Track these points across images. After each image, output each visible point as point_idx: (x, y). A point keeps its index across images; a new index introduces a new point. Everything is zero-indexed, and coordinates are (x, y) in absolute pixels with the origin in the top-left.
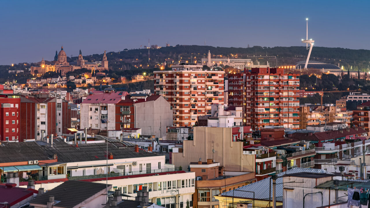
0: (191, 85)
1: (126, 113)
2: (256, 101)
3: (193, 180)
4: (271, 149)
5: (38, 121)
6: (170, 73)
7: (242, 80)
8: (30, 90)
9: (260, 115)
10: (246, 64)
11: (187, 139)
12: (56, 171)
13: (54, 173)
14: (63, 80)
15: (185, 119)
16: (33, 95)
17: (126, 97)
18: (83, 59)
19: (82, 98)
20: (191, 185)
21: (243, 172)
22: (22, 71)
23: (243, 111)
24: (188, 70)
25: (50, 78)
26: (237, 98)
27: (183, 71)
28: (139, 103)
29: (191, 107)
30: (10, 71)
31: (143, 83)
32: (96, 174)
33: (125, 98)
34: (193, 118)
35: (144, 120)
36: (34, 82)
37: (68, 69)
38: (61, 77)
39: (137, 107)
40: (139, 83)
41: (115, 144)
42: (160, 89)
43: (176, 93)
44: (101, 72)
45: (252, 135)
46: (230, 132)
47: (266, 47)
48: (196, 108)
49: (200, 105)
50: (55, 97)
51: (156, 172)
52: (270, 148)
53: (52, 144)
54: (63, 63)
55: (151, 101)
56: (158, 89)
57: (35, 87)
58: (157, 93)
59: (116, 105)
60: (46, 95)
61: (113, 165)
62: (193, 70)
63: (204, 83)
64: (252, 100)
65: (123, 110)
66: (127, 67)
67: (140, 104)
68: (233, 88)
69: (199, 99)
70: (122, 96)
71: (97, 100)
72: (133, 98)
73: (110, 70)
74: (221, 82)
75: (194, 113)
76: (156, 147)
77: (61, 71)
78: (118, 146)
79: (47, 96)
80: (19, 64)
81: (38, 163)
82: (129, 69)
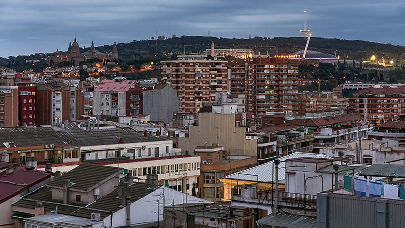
0: (196, 74)
1: (136, 100)
2: (257, 89)
3: (199, 163)
4: (272, 134)
5: (53, 107)
6: (176, 63)
7: (244, 69)
8: (45, 78)
9: (261, 102)
11: (193, 125)
12: (70, 155)
13: (69, 157)
15: (190, 106)
16: (48, 83)
17: (135, 85)
18: (95, 49)
19: (94, 86)
20: (197, 168)
21: (246, 156)
22: (39, 61)
23: (245, 99)
24: (193, 60)
25: (64, 67)
26: (239, 86)
27: (188, 61)
28: (147, 91)
29: (196, 95)
30: (27, 61)
31: (151, 72)
32: (108, 158)
34: (198, 105)
35: (153, 106)
36: (50, 71)
37: (81, 59)
38: (75, 67)
39: (145, 94)
40: (147, 72)
41: (125, 129)
42: (167, 78)
43: (182, 81)
44: (112, 61)
45: (254, 121)
46: (233, 118)
47: (266, 38)
48: (201, 95)
49: (205, 92)
50: (69, 85)
51: (164, 156)
53: (67, 129)
54: (76, 54)
55: (159, 89)
57: (50, 76)
58: (164, 81)
59: (126, 92)
60: (61, 83)
61: (124, 149)
62: (198, 60)
63: (208, 72)
64: (253, 88)
65: (132, 98)
66: (136, 57)
68: (236, 76)
69: (204, 87)
70: (132, 84)
72: (142, 86)
73: (120, 60)
74: (224, 71)
75: (199, 101)
76: (164, 132)
77: (74, 60)
78: (128, 131)
80: (36, 54)
81: (54, 147)
82: (138, 59)
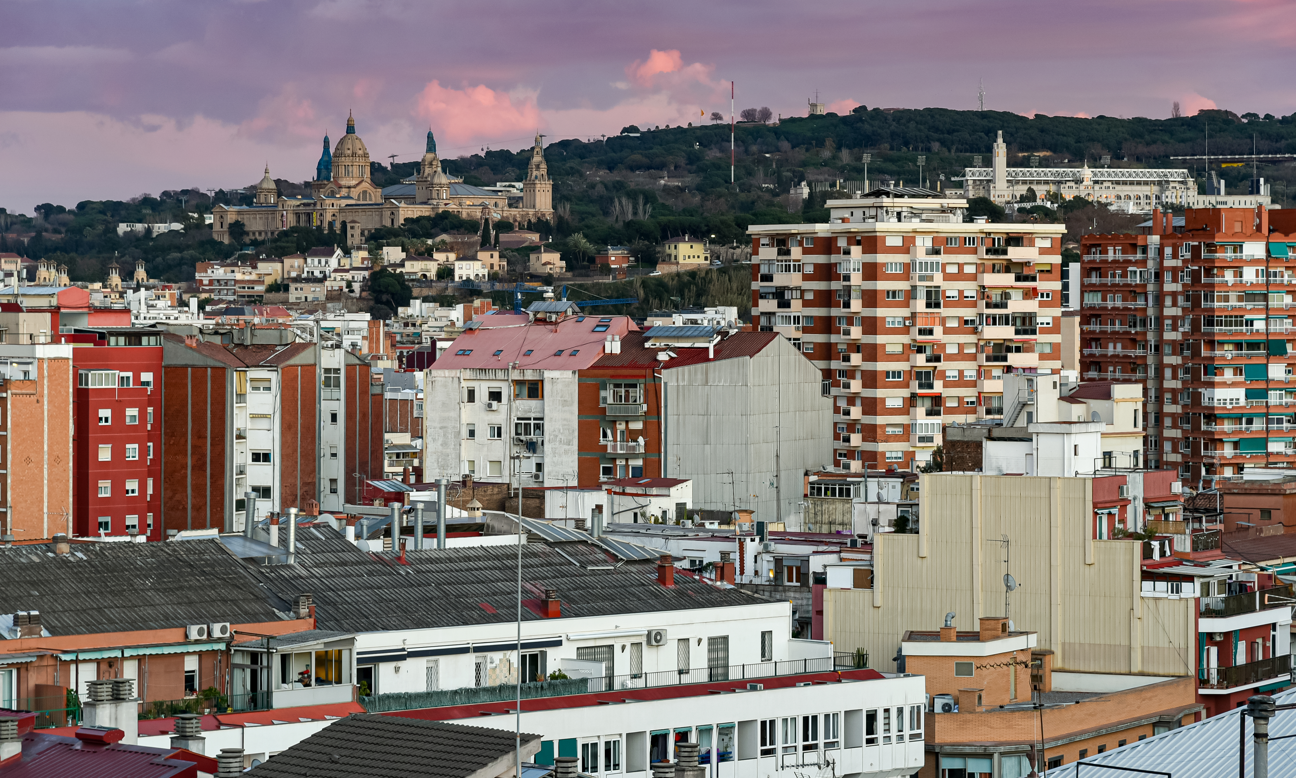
0: (914, 288)
1: (626, 410)
2: (1205, 358)
3: (915, 711)
4: (1270, 572)
5: (237, 446)
6: (820, 235)
7: (1144, 262)
8: (208, 308)
9: (1226, 422)
10: (1162, 191)
11: (893, 529)
12: (307, 672)
13: (300, 681)
14: (354, 265)
15: (888, 439)
16: (216, 333)
17: (624, 342)
18: (444, 171)
19: (434, 343)
20: (907, 732)
21: (1142, 674)
22: (177, 226)
23: (1145, 405)
24: (899, 220)
25: (298, 257)
26: (1119, 346)
27: (879, 226)
28: (680, 369)
29: (915, 386)
30: (123, 228)
31: (704, 278)
32: (487, 682)
33: (619, 343)
34: (923, 434)
35: (706, 442)
36: (230, 276)
37: (377, 218)
38: (347, 252)
39: (672, 384)
40: (686, 279)
41: (569, 548)
42: (779, 306)
43: (850, 321)
44: (521, 228)
45: (1185, 509)
46: (1082, 495)
47: (1255, 115)
48: (938, 387)
49: (956, 373)
50: (315, 340)
51: (750, 674)
52: (1262, 569)
53: (292, 549)
54: (354, 193)
55: (735, 360)
56: (768, 305)
57: (231, 298)
58: (763, 321)
59: (582, 374)
60: (276, 333)
61: (558, 643)
62: (923, 221)
63: (973, 277)
64: (1187, 353)
65: (610, 400)
66: (635, 209)
67: (686, 370)
68: (1104, 299)
69: (952, 350)
70: (609, 337)
71: (497, 353)
72: (658, 344)
73: (560, 220)
74: (1047, 272)
75: (929, 413)
76: (756, 562)
77: (344, 224)
78: (582, 559)
79: (281, 337)
80: (165, 194)
81: (228, 635)
82: (644, 215)
